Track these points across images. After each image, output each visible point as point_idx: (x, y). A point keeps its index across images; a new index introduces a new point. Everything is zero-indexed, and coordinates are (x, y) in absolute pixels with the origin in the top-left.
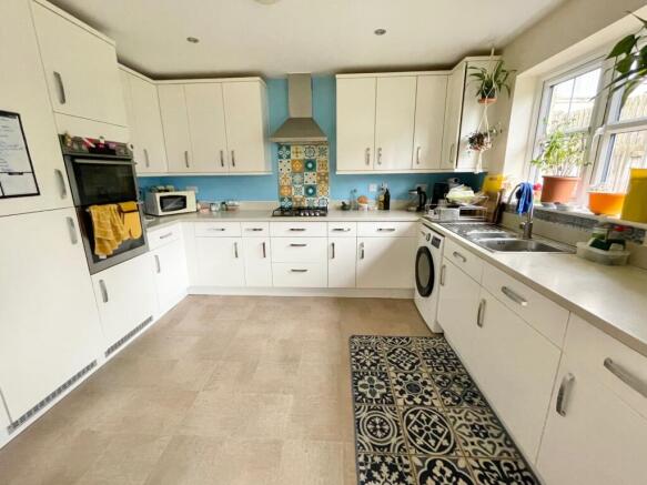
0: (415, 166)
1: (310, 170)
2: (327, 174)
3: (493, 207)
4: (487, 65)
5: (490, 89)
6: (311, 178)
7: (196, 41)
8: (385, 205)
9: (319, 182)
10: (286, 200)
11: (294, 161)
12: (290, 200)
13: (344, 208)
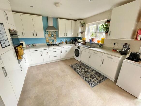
0: (72, 36)
1: (53, 36)
2: (56, 37)
3: (85, 42)
4: (82, 21)
5: (83, 25)
6: (53, 38)
7: (33, 7)
8: (67, 43)
9: (54, 39)
10: (48, 43)
11: (49, 35)
12: (49, 43)
13: (60, 44)
